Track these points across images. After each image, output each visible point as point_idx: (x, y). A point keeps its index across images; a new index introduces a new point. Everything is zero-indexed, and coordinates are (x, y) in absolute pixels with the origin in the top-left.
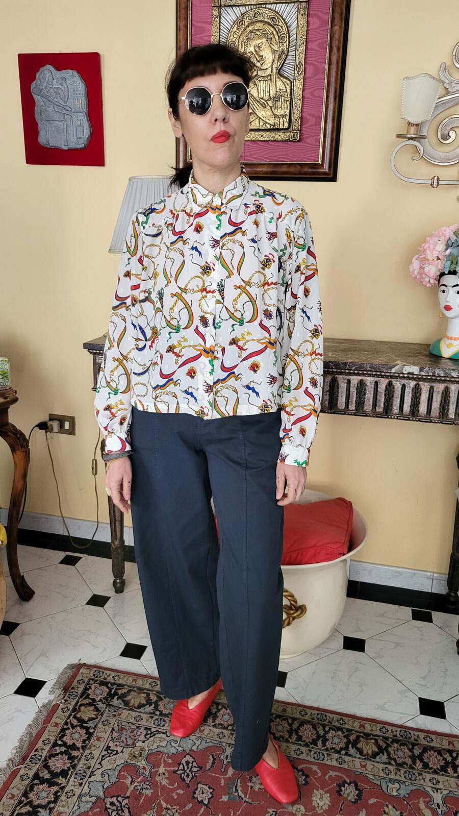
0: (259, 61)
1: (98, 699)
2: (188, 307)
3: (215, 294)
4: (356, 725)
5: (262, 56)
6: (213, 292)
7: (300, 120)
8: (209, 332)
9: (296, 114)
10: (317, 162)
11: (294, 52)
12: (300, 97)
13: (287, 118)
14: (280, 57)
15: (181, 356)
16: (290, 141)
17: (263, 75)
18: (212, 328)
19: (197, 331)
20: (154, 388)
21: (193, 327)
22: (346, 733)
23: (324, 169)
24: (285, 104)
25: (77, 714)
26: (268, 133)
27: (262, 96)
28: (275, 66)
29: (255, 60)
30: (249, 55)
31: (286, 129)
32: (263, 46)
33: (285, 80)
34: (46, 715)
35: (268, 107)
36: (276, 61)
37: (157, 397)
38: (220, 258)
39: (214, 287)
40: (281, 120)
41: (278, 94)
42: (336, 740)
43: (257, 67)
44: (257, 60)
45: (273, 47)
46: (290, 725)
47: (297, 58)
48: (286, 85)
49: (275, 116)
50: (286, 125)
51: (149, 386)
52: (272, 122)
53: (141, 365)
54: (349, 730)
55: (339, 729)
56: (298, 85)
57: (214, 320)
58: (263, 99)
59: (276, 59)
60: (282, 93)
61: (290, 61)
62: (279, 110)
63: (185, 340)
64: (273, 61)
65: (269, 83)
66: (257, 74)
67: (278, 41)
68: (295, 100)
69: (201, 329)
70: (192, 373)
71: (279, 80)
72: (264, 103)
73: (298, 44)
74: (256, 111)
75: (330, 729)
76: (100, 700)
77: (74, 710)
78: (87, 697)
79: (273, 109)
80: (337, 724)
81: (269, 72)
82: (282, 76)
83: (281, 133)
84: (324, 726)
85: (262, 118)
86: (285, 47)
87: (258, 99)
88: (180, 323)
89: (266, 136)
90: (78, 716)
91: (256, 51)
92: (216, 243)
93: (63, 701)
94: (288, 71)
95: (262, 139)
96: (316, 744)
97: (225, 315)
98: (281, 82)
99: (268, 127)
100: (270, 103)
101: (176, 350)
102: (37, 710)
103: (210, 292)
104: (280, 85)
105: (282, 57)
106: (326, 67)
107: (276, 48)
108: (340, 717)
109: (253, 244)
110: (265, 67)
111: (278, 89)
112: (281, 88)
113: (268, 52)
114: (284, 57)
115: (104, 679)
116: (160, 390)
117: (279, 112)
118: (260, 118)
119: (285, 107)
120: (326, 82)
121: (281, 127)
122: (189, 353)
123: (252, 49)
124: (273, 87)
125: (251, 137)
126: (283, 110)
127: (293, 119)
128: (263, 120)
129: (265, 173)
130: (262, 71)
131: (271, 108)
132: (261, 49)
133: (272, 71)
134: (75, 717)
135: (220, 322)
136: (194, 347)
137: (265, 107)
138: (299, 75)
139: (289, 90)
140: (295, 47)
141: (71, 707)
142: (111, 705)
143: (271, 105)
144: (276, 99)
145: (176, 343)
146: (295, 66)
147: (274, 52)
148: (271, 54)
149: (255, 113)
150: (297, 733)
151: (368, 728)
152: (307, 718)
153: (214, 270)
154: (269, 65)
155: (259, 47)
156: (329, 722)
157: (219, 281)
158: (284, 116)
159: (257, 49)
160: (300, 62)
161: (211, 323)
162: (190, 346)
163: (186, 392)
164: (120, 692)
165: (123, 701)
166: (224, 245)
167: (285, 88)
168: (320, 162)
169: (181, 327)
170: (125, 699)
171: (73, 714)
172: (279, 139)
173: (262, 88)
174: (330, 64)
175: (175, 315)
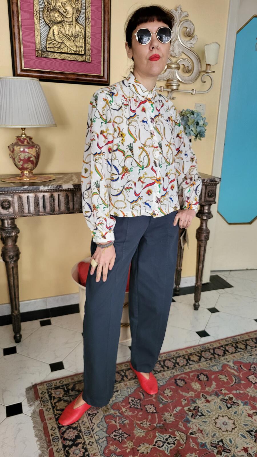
0: (65, 12)
1: (61, 396)
2: (148, 155)
3: (158, 149)
4: (184, 353)
5: (66, 9)
6: (157, 147)
7: (90, 51)
8: (157, 169)
9: (88, 47)
10: (100, 75)
11: (84, 10)
12: (90, 37)
13: (84, 48)
14: (77, 12)
15: (144, 183)
16: (86, 62)
17: (68, 21)
18: (159, 167)
19: (152, 169)
20: (131, 202)
21: (150, 167)
22: (183, 357)
23: (105, 79)
24: (82, 40)
25: (56, 408)
26: (73, 56)
27: (68, 34)
28: (74, 17)
29: (62, 11)
30: (59, 7)
31: (83, 55)
32: (67, 4)
33: (81, 26)
34: (40, 417)
35: (72, 41)
36: (75, 14)
37: (133, 207)
38: (156, 128)
39: (156, 145)
40: (80, 49)
41: (77, 34)
42: (182, 361)
43: (64, 15)
44: (64, 11)
45: (73, 6)
46: (160, 364)
47: (87, 14)
48: (82, 29)
49: (77, 46)
50: (83, 52)
51: (126, 201)
52: (75, 49)
53: (116, 190)
54: (183, 355)
55: (179, 357)
56: (88, 29)
57: (159, 163)
58: (68, 35)
59: (75, 13)
60: (79, 34)
61: (82, 15)
62: (78, 43)
63: (146, 174)
64: (73, 14)
65: (71, 26)
66: (64, 20)
67: (75, 2)
68: (87, 38)
69: (154, 168)
70: (149, 193)
71: (77, 25)
72: (69, 38)
73: (86, 6)
74: (65, 42)
75: (176, 358)
76: (63, 396)
77: (53, 407)
78: (54, 398)
79: (75, 42)
80: (176, 355)
81: (71, 20)
82: (78, 23)
83: (80, 57)
84: (173, 358)
85: (69, 46)
86: (79, 6)
87: (65, 35)
88: (144, 165)
89: (72, 57)
90: (58, 408)
91: (62, 6)
92: (153, 120)
93: (43, 406)
94: (82, 20)
95: (69, 59)
96: (176, 367)
97: (164, 161)
98: (78, 27)
99: (73, 52)
100: (73, 38)
101: (142, 180)
102: (31, 418)
103: (155, 147)
104: (78, 28)
105: (78, 11)
106: (103, 22)
107: (74, 6)
108: (175, 352)
109: (167, 122)
110: (68, 16)
111: (77, 30)
112: (79, 30)
113: (70, 8)
114: (79, 12)
115: (55, 385)
116: (135, 203)
117: (78, 44)
118: (67, 46)
119: (82, 41)
120: (102, 30)
121: (80, 53)
122: (148, 181)
123: (60, 4)
124: (74, 29)
125: (63, 57)
126: (80, 43)
127: (87, 50)
128: (69, 48)
129: (73, 79)
130: (67, 18)
131: (73, 41)
132: (66, 5)
133: (73, 19)
134: (57, 410)
135: (161, 164)
136: (151, 178)
137: (70, 40)
138: (89, 24)
139: (83, 32)
140: (85, 8)
141: (50, 407)
142: (71, 396)
143: (74, 40)
144: (76, 36)
145: (142, 176)
146: (85, 18)
147: (73, 8)
148: (71, 9)
149: (64, 43)
150: (165, 366)
151: (189, 351)
152: (164, 358)
153: (154, 135)
154: (71, 16)
155: (65, 4)
156: (174, 356)
157: (158, 142)
158: (81, 47)
159: (63, 5)
160: (88, 17)
161: (158, 164)
162: (148, 177)
163: (146, 203)
164: (70, 387)
165: (76, 391)
166: (156, 122)
167: (81, 31)
168: (102, 75)
169: (144, 167)
170: (75, 389)
171: (55, 409)
172: (80, 60)
173: (67, 29)
174: (104, 20)
175: (142, 160)
